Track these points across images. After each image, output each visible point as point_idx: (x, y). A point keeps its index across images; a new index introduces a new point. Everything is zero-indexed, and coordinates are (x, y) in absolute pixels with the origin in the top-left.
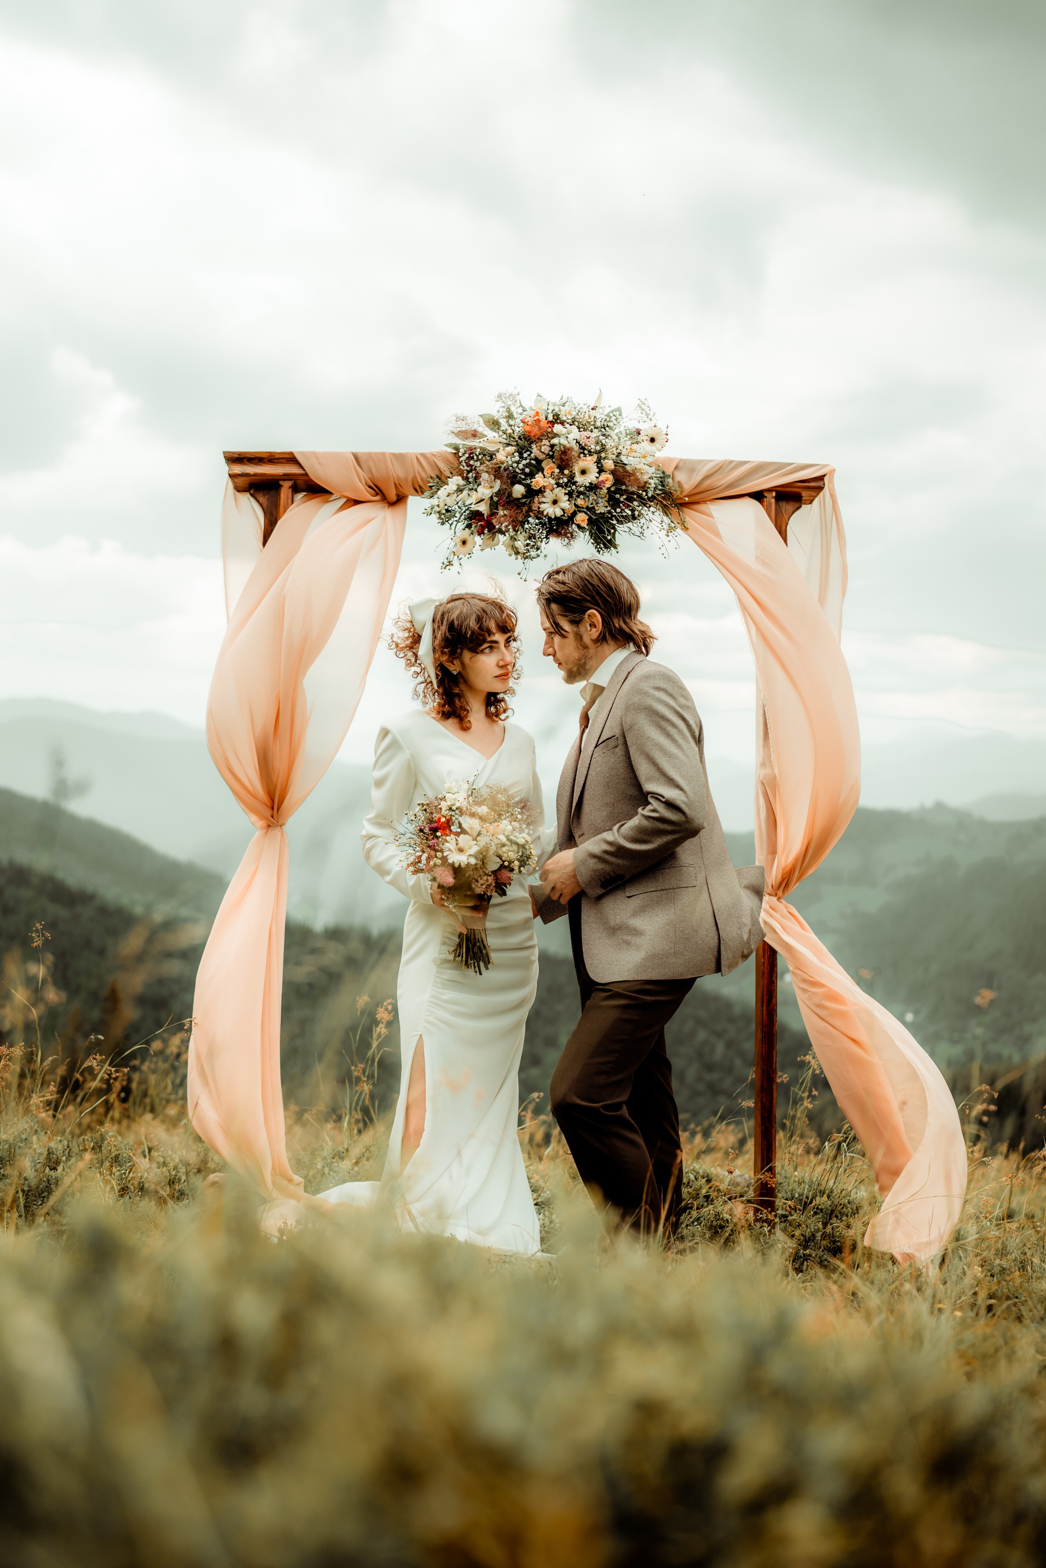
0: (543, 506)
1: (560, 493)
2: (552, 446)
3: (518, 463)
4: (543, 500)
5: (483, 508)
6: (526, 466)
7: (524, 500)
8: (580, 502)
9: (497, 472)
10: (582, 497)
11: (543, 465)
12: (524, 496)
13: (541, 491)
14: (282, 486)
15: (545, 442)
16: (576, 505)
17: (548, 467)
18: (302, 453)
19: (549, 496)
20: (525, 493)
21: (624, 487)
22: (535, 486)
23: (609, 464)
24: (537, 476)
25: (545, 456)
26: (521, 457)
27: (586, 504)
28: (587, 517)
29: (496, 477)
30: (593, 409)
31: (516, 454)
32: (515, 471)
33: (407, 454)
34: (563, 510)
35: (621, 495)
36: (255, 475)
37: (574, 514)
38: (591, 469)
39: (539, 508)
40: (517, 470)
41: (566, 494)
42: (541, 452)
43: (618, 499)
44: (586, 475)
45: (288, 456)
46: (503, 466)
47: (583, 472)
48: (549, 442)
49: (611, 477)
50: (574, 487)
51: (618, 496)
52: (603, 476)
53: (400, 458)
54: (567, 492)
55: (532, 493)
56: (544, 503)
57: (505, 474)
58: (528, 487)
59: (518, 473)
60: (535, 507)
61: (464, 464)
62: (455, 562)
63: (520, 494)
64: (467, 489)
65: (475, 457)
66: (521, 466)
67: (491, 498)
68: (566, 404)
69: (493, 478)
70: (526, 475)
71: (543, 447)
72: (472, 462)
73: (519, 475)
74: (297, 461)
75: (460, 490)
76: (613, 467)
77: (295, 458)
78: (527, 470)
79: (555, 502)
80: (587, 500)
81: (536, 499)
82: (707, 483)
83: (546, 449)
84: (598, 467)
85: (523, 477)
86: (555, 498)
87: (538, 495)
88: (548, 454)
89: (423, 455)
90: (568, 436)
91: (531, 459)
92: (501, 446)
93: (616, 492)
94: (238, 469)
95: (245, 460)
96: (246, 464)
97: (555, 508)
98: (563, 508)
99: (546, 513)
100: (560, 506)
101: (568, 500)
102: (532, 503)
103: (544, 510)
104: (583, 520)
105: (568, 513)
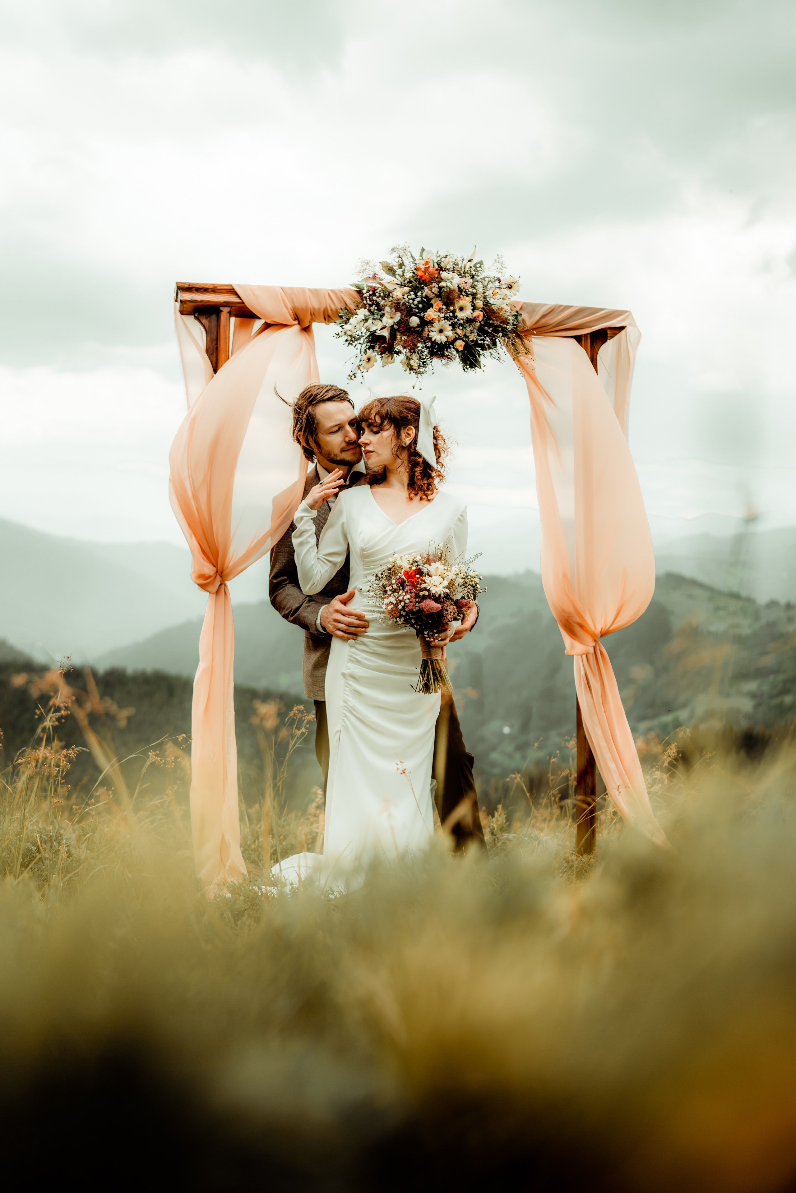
0: (431, 334)
1: (446, 325)
2: (440, 288)
3: (413, 300)
4: (432, 329)
5: (386, 333)
6: (419, 303)
7: (418, 329)
8: (459, 331)
9: (397, 306)
10: (461, 328)
11: (432, 302)
12: (418, 326)
13: (431, 323)
14: (222, 311)
15: (434, 285)
16: (456, 334)
17: (436, 304)
18: (239, 286)
19: (437, 326)
20: (419, 323)
21: (491, 322)
22: (427, 318)
23: (479, 303)
24: (429, 310)
25: (434, 295)
26: (416, 296)
27: (464, 333)
28: (464, 343)
29: (396, 310)
30: (469, 261)
31: (412, 293)
32: (410, 306)
33: (321, 290)
34: (447, 338)
35: (489, 328)
36: (201, 301)
37: (454, 341)
38: (467, 307)
39: (428, 335)
40: (412, 306)
41: (450, 325)
42: (432, 292)
43: (487, 331)
44: (463, 311)
45: (228, 288)
46: (402, 302)
47: (461, 309)
48: (438, 285)
49: (481, 313)
50: (456, 320)
51: (486, 328)
52: (477, 313)
53: (315, 292)
54: (450, 323)
55: (425, 323)
56: (433, 331)
57: (404, 308)
58: (421, 318)
59: (413, 308)
60: (425, 335)
61: (368, 300)
62: (359, 374)
63: (416, 324)
64: (371, 318)
65: (377, 294)
66: (416, 302)
67: (392, 327)
68: (448, 257)
69: (394, 310)
70: (420, 309)
71: (433, 289)
72: (374, 298)
73: (414, 309)
74: (235, 292)
75: (366, 320)
76: (482, 306)
77: (234, 289)
78: (420, 306)
79: (441, 331)
80: (464, 330)
81: (426, 329)
82: (543, 321)
83: (435, 290)
84: (472, 306)
85: (417, 311)
86: (441, 328)
87: (427, 326)
88: (436, 295)
89: (333, 291)
90: (452, 281)
91: (422, 297)
92: (397, 287)
93: (485, 325)
94: (187, 296)
95: (194, 289)
96: (194, 293)
97: (441, 336)
98: (447, 336)
99: (433, 339)
100: (445, 334)
101: (451, 330)
102: (424, 331)
103: (432, 336)
104: (461, 346)
105: (450, 340)
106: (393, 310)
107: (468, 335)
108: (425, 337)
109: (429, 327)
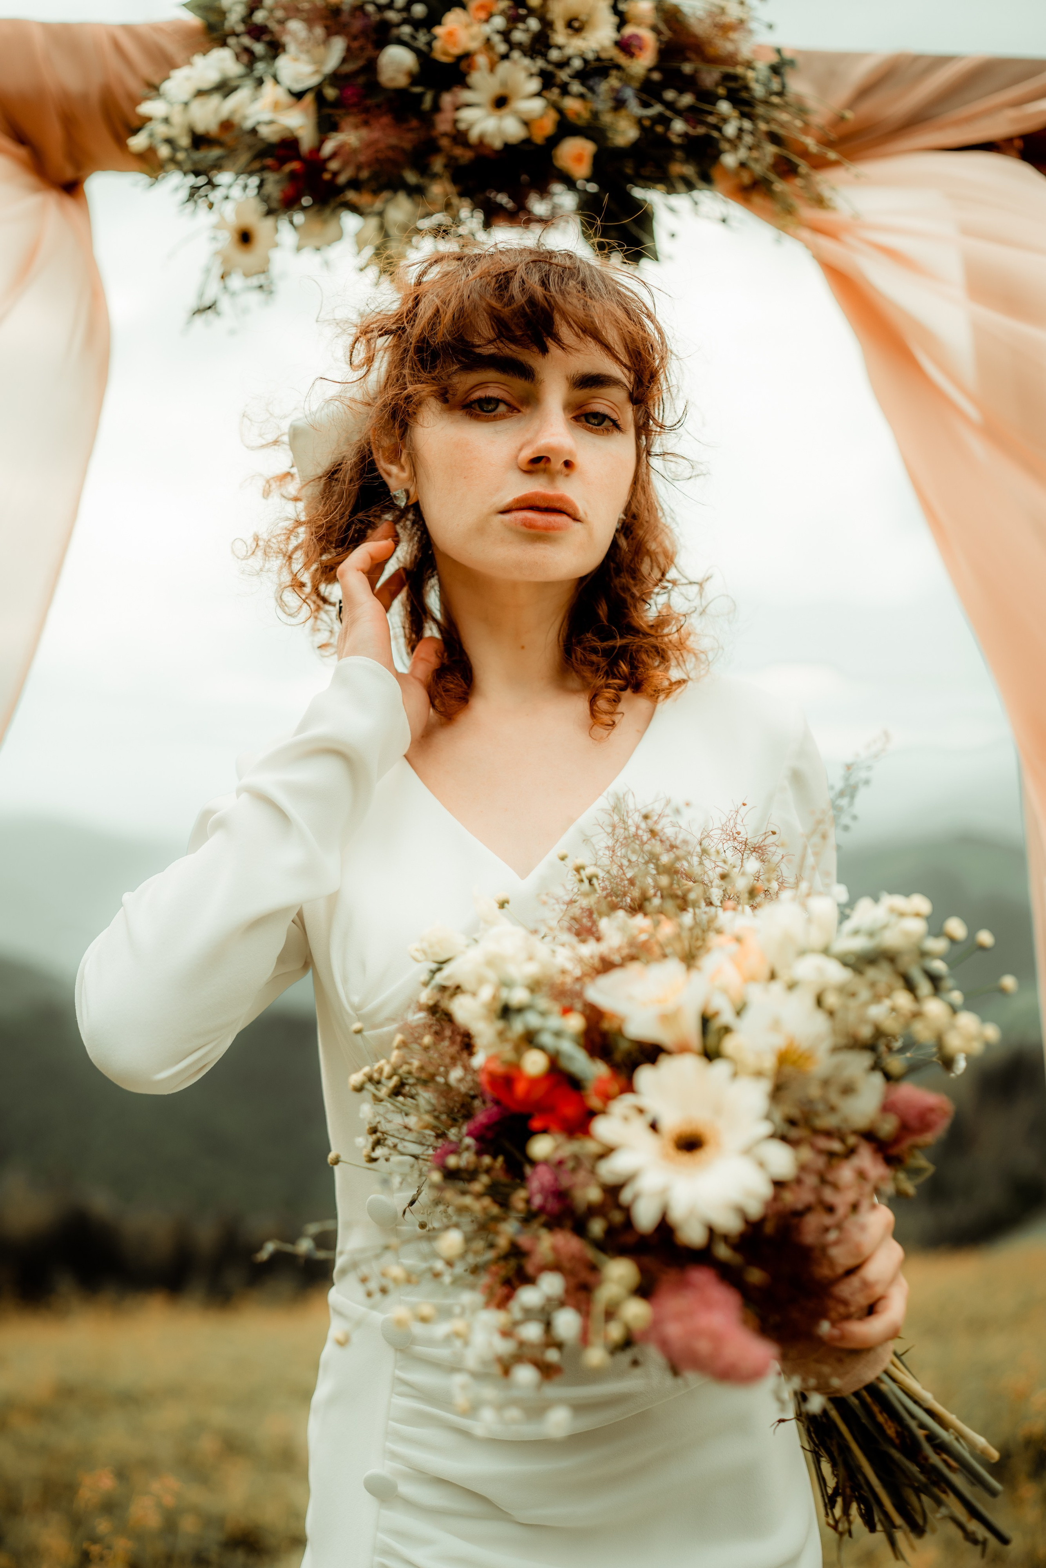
0: (466, 115)
1: (518, 73)
4: (466, 96)
5: (297, 124)
7: (415, 96)
8: (571, 104)
9: (331, 16)
10: (575, 89)
12: (413, 84)
13: (459, 70)
16: (560, 111)
19: (484, 82)
20: (416, 71)
21: (687, 67)
22: (446, 53)
24: (447, 19)
27: (588, 114)
28: (590, 154)
29: (330, 32)
34: (526, 124)
35: (681, 91)
37: (554, 141)
38: (596, 16)
39: (455, 122)
40: (392, 16)
41: (533, 77)
44: (583, 35)
47: (576, 22)
49: (650, 39)
50: (553, 60)
51: (670, 95)
54: (534, 70)
55: (437, 72)
56: (471, 106)
57: (357, 25)
59: (392, 22)
60: (443, 125)
61: (239, 23)
62: (225, 300)
63: (403, 74)
64: (248, 77)
67: (318, 92)
69: (323, 33)
70: (418, 24)
75: (227, 87)
78: (419, 11)
79: (501, 102)
80: (589, 101)
81: (446, 95)
82: (867, 108)
84: (614, 14)
85: (406, 30)
86: (501, 88)
87: (449, 81)
93: (665, 84)
97: (501, 118)
98: (525, 117)
99: (474, 135)
100: (516, 113)
101: (539, 94)
102: (436, 107)
103: (471, 125)
104: (579, 159)
105: (539, 138)
106: (319, 31)
107: (607, 118)
108: (445, 134)
109: (456, 89)
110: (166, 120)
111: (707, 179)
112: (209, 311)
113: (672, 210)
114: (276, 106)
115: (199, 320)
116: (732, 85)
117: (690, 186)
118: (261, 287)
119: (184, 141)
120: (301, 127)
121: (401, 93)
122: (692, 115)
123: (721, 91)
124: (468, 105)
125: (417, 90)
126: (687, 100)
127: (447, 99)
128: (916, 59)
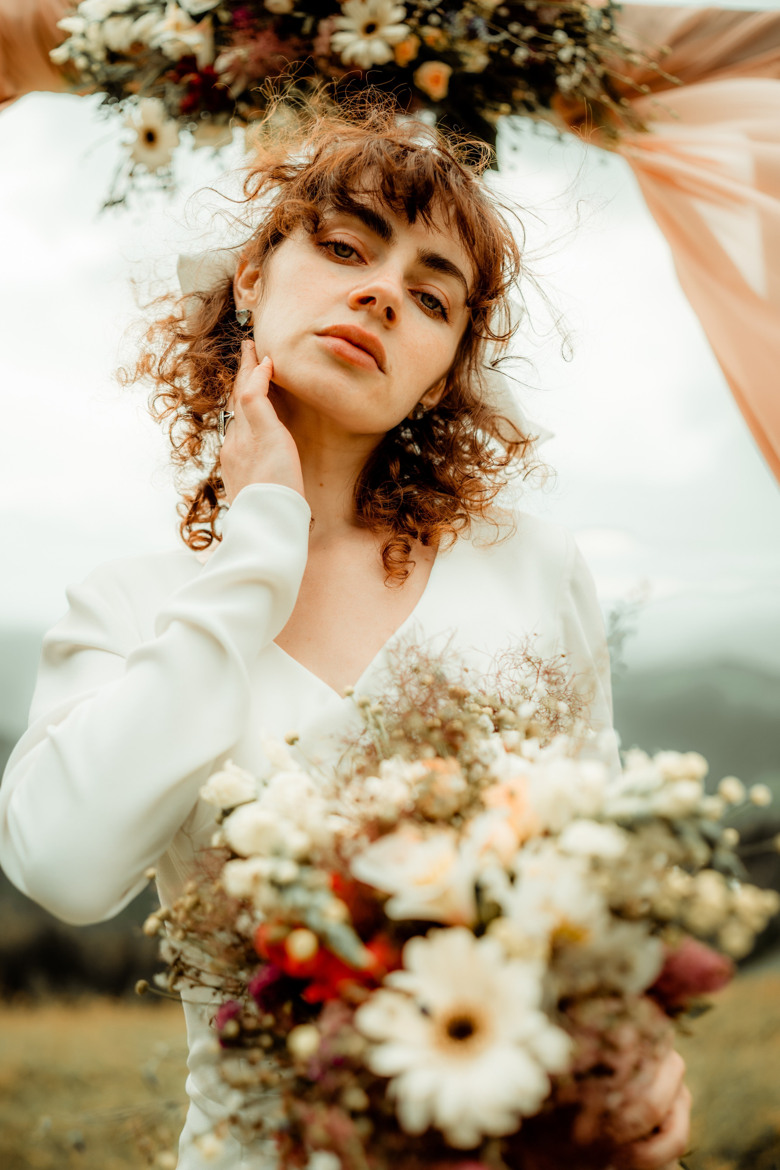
0: (341, 39)
1: (386, 5)
4: (341, 22)
5: (196, 43)
8: (430, 33)
10: (434, 22)
16: (421, 38)
19: (356, 12)
27: (444, 42)
28: (447, 77)
34: (392, 48)
35: (525, 24)
37: (415, 65)
39: (331, 44)
41: (397, 6)
43: (516, 36)
51: (515, 27)
60: (321, 47)
67: (214, 15)
79: (370, 29)
81: (324, 23)
86: (370, 20)
87: (326, 11)
93: (511, 19)
97: (371, 43)
98: (391, 42)
99: (346, 57)
100: (383, 38)
101: (403, 22)
102: (315, 32)
103: (344, 48)
104: (436, 80)
105: (403, 60)
107: (461, 47)
108: (322, 56)
109: (331, 17)
110: (84, 35)
111: (545, 102)
112: (119, 205)
113: (515, 128)
114: (178, 27)
115: (110, 212)
116: (569, 20)
117: (530, 108)
118: (165, 187)
119: (100, 55)
120: (198, 45)
121: (285, 18)
122: (534, 43)
123: (559, 24)
124: (343, 31)
125: (299, 15)
126: (530, 32)
127: (324, 25)
128: (722, 13)
